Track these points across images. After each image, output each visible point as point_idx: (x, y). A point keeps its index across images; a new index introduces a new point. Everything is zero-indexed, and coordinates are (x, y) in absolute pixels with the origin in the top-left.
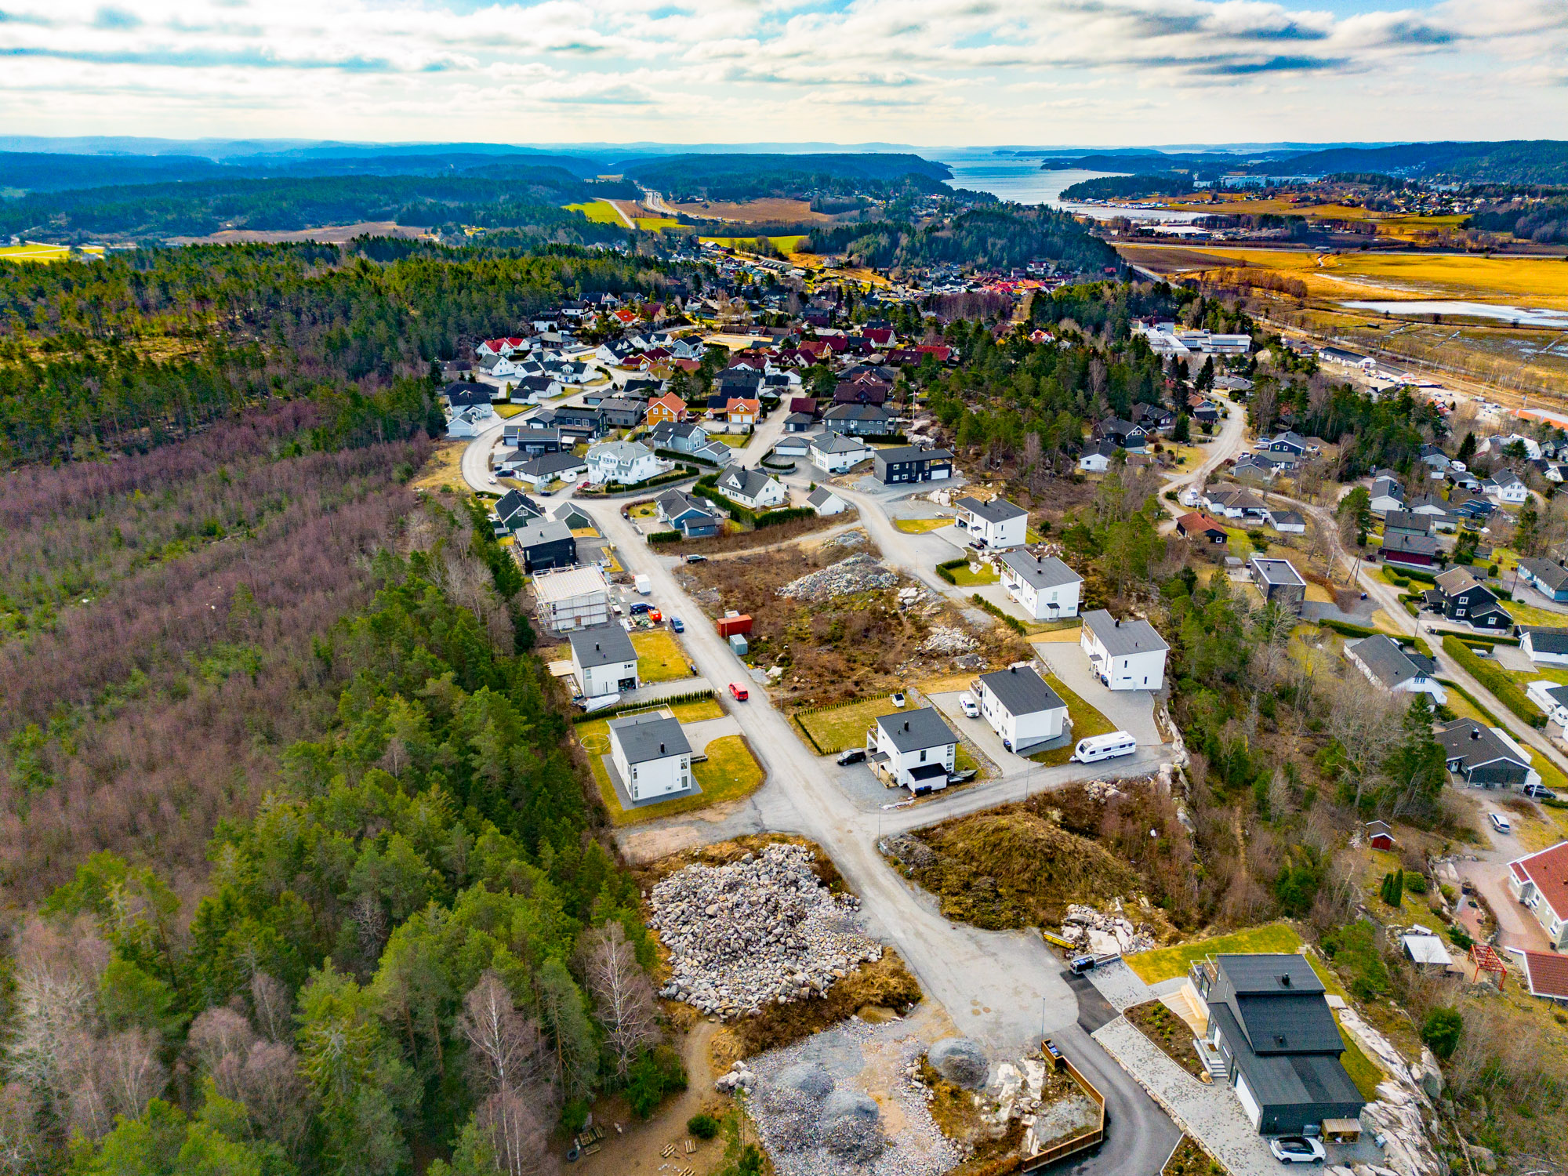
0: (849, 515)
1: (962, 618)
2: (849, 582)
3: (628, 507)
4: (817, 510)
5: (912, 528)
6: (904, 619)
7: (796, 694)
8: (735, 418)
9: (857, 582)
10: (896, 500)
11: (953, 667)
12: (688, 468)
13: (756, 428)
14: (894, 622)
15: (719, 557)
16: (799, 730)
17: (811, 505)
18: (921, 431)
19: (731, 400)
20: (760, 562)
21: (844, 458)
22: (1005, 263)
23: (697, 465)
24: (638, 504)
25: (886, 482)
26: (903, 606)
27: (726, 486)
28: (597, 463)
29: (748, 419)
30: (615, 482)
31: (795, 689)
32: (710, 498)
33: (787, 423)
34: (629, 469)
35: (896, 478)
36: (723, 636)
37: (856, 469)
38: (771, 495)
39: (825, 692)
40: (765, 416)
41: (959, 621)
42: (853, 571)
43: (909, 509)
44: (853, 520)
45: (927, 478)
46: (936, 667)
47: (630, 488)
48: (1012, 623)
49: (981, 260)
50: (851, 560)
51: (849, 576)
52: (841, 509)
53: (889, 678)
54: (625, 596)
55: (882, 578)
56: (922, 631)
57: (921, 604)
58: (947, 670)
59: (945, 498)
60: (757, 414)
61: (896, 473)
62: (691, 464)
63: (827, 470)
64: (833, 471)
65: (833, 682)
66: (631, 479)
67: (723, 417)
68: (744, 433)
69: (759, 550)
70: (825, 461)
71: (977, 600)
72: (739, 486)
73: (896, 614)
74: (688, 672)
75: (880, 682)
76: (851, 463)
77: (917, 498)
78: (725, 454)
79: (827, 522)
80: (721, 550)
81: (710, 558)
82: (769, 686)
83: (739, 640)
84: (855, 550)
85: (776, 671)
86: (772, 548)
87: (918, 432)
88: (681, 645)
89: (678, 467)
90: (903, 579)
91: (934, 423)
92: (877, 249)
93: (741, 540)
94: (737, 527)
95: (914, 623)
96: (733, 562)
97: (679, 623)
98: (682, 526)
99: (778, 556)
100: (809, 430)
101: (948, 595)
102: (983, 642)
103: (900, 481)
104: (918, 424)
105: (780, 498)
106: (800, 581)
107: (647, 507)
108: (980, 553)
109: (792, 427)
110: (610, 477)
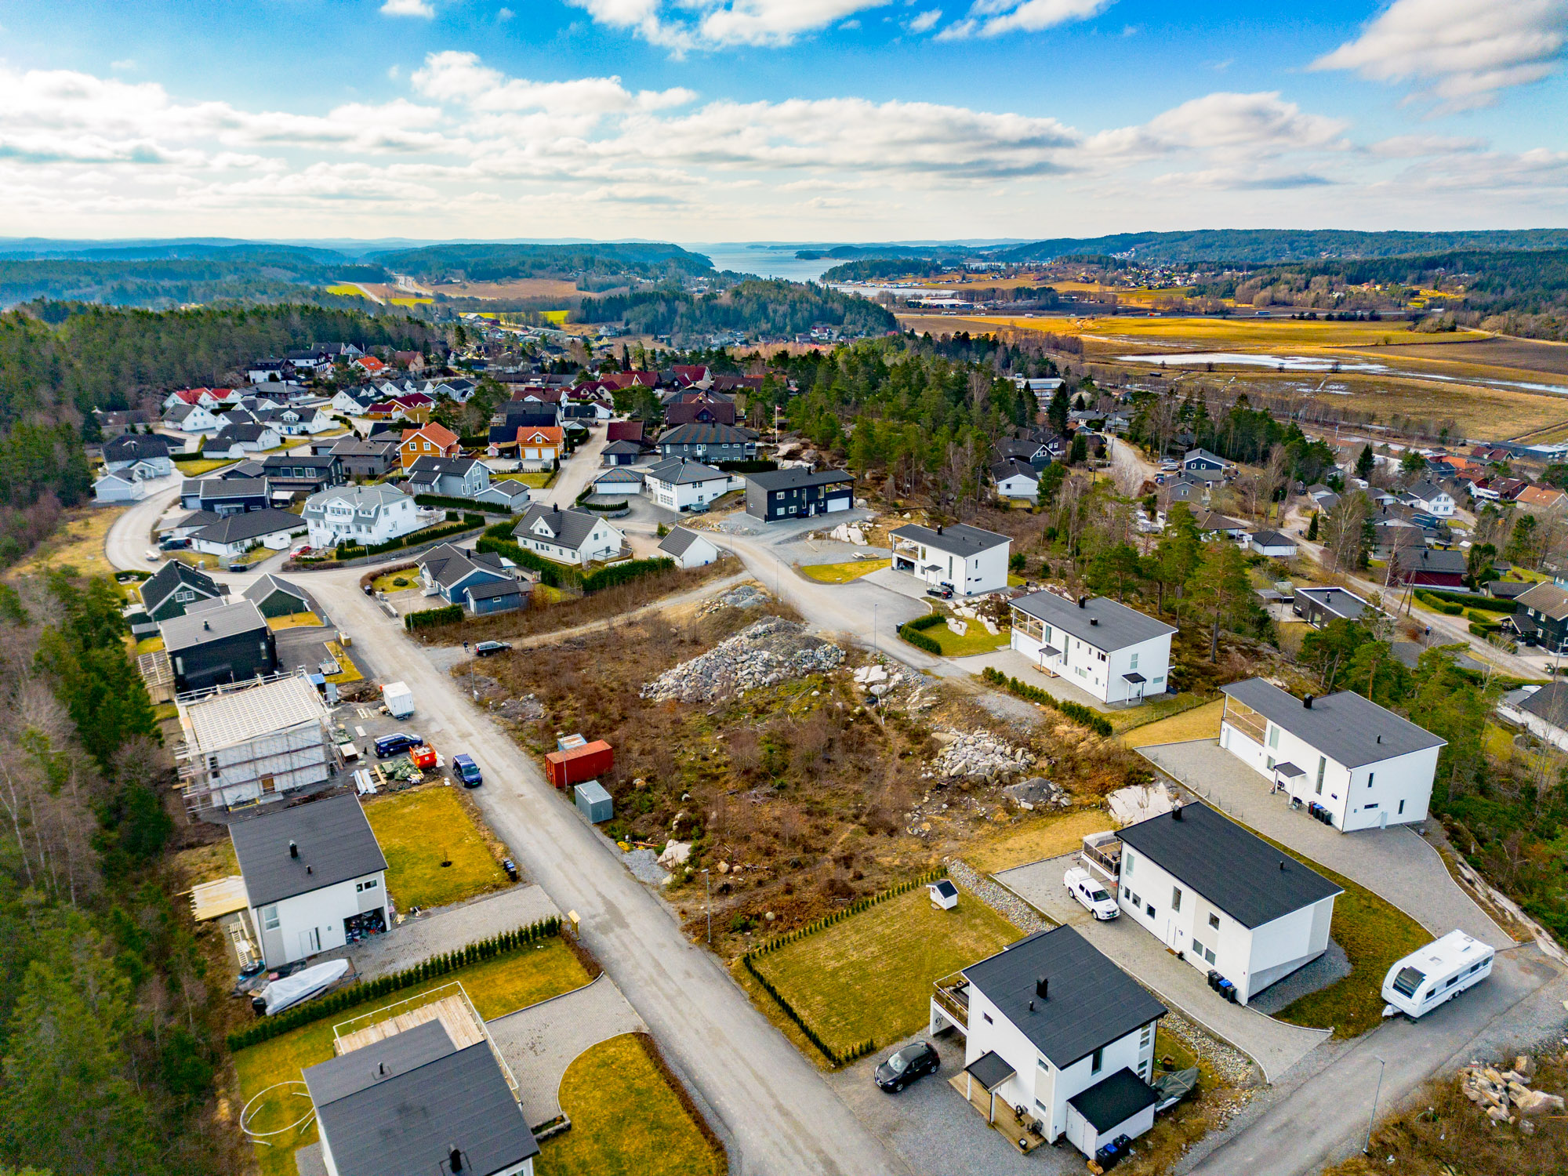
0: (726, 565)
1: (984, 712)
2: (767, 664)
3: (374, 578)
4: (677, 562)
5: (828, 576)
6: (881, 721)
7: (731, 900)
8: (530, 453)
9: (780, 664)
10: (788, 541)
11: (1010, 809)
12: (467, 517)
13: (563, 464)
14: (867, 728)
15: (531, 641)
16: (765, 997)
17: (665, 555)
18: (792, 455)
19: (522, 430)
20: (602, 644)
21: (698, 491)
22: (788, 328)
23: (481, 513)
24: (390, 572)
25: (767, 519)
26: (872, 699)
27: (530, 535)
28: (322, 516)
29: (549, 454)
30: (352, 543)
31: (726, 890)
32: (506, 556)
33: (606, 454)
34: (373, 521)
35: (781, 511)
36: (560, 786)
37: (718, 505)
38: (601, 544)
39: (789, 891)
40: (572, 451)
41: (979, 718)
42: (767, 646)
43: (809, 551)
44: (736, 571)
45: (822, 511)
46: (980, 810)
47: (374, 550)
48: (1077, 714)
49: (765, 326)
50: (759, 628)
51: (766, 654)
52: (712, 557)
53: (901, 843)
54: (366, 724)
55: (819, 653)
56: (923, 743)
57: (901, 691)
58: (1001, 816)
59: (856, 534)
60: (561, 447)
61: (781, 504)
62: (472, 513)
63: (676, 508)
64: (685, 509)
65: (797, 865)
66: (377, 536)
67: (513, 453)
68: (546, 470)
69: (599, 626)
70: (673, 497)
71: (994, 678)
72: (551, 534)
73: (863, 714)
74: (497, 875)
75: (888, 854)
76: (708, 498)
77: (818, 537)
78: (522, 497)
79: (696, 576)
80: (532, 631)
81: (516, 645)
82: (673, 887)
83: (593, 793)
84: (756, 615)
85: (678, 851)
86: (618, 621)
87: (786, 457)
88: (478, 815)
89: (451, 517)
90: (853, 654)
91: (805, 446)
92: (656, 316)
93: (565, 615)
94: (555, 594)
95: (901, 728)
96: (557, 649)
97: (472, 769)
98: (464, 598)
99: (630, 633)
100: (637, 462)
101: (939, 672)
102: (1038, 753)
103: (787, 516)
104: (784, 449)
105: (616, 547)
106: (680, 668)
107: (404, 576)
108: (950, 604)
109: (613, 459)
110: (343, 536)
